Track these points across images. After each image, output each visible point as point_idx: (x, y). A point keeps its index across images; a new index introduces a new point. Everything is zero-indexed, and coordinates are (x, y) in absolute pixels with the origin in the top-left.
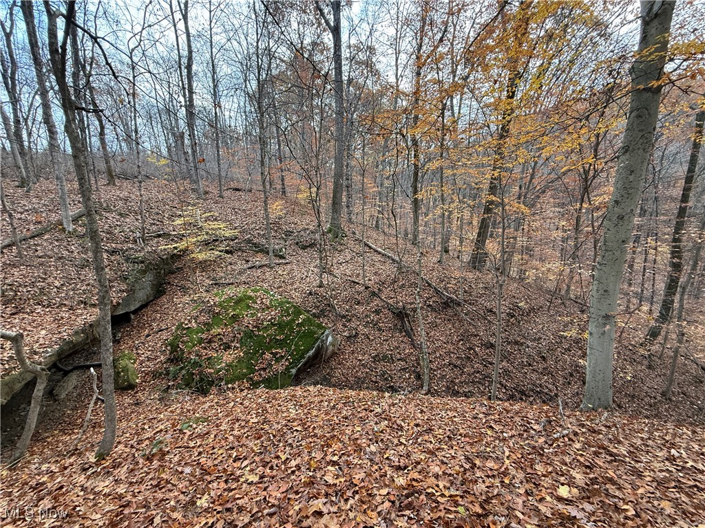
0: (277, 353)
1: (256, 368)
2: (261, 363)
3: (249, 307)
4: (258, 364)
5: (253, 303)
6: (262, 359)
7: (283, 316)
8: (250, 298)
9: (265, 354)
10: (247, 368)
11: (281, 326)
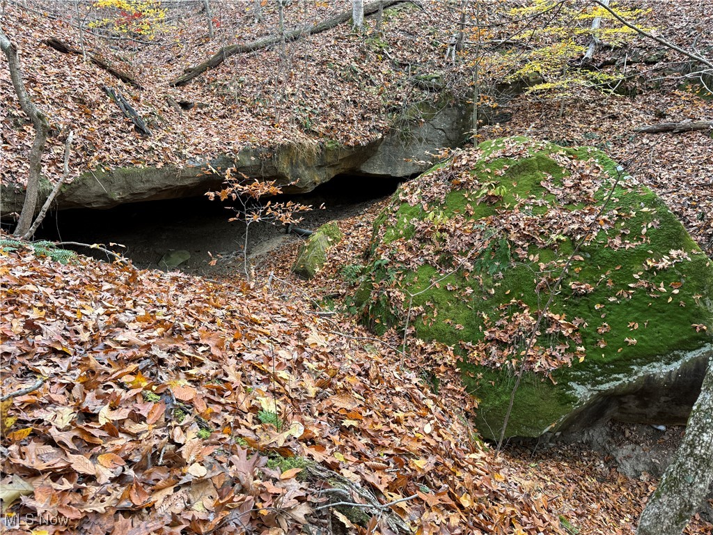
0: (550, 322)
1: (487, 333)
2: (501, 327)
3: (537, 187)
4: (493, 325)
5: (552, 181)
6: (509, 321)
7: (614, 233)
8: (552, 167)
9: (521, 311)
10: (468, 325)
11: (595, 258)
